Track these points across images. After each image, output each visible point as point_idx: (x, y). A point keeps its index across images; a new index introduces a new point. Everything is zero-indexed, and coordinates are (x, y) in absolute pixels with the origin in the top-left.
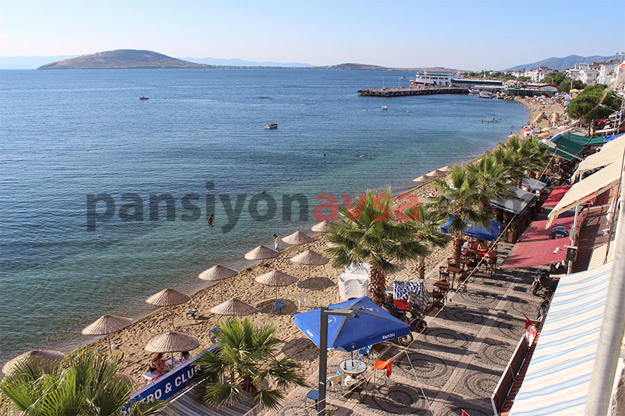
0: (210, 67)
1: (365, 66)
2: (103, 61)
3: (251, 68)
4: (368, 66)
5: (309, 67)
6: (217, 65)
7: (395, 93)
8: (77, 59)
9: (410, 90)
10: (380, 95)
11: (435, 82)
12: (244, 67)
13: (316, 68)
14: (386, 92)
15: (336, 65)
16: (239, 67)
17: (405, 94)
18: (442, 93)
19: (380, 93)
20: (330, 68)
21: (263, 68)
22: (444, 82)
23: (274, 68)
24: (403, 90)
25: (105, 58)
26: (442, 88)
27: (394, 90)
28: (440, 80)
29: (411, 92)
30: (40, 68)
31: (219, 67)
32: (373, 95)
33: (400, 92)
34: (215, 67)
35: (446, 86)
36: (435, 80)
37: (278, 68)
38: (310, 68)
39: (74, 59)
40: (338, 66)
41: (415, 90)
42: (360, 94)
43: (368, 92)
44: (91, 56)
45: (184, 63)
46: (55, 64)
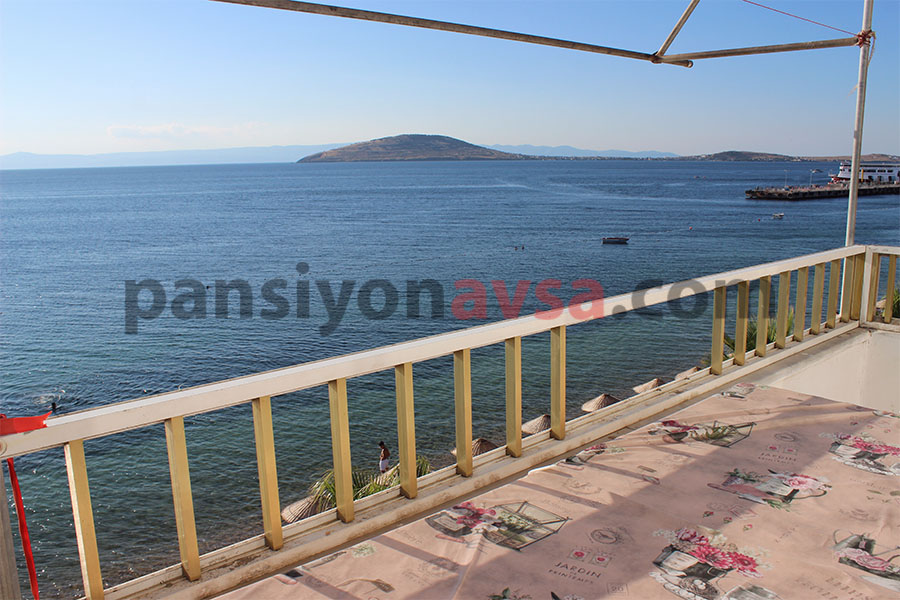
0: (527, 158)
1: (757, 154)
2: (381, 150)
3: (585, 159)
4: (762, 154)
5: (671, 157)
6: (538, 154)
7: (805, 194)
8: (348, 148)
9: (828, 189)
10: (781, 197)
11: (870, 177)
12: (576, 158)
13: (683, 159)
14: (789, 192)
15: (712, 153)
16: (568, 158)
17: (822, 196)
18: (883, 193)
19: (780, 194)
20: (703, 159)
21: (604, 159)
22: (885, 176)
23: (619, 159)
24: (818, 189)
25: (384, 147)
26: (883, 186)
27: (803, 190)
28: (880, 174)
29: (829, 192)
30: (301, 161)
31: (541, 158)
32: (770, 197)
33: (813, 193)
34: (534, 158)
35: (889, 183)
36: (870, 174)
37: (625, 159)
38: (672, 159)
39: (343, 149)
40: (716, 156)
41: (836, 189)
42: (749, 196)
43: (762, 193)
44: (365, 143)
45: (491, 152)
46: (320, 155)
